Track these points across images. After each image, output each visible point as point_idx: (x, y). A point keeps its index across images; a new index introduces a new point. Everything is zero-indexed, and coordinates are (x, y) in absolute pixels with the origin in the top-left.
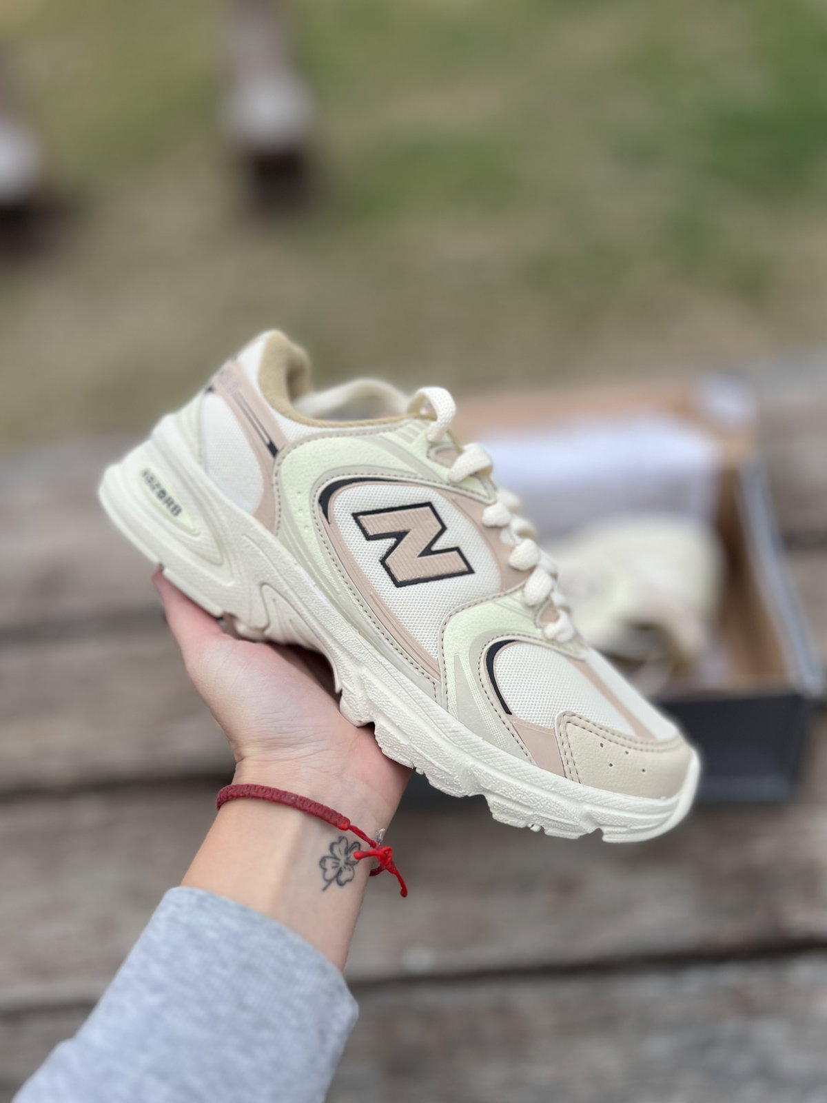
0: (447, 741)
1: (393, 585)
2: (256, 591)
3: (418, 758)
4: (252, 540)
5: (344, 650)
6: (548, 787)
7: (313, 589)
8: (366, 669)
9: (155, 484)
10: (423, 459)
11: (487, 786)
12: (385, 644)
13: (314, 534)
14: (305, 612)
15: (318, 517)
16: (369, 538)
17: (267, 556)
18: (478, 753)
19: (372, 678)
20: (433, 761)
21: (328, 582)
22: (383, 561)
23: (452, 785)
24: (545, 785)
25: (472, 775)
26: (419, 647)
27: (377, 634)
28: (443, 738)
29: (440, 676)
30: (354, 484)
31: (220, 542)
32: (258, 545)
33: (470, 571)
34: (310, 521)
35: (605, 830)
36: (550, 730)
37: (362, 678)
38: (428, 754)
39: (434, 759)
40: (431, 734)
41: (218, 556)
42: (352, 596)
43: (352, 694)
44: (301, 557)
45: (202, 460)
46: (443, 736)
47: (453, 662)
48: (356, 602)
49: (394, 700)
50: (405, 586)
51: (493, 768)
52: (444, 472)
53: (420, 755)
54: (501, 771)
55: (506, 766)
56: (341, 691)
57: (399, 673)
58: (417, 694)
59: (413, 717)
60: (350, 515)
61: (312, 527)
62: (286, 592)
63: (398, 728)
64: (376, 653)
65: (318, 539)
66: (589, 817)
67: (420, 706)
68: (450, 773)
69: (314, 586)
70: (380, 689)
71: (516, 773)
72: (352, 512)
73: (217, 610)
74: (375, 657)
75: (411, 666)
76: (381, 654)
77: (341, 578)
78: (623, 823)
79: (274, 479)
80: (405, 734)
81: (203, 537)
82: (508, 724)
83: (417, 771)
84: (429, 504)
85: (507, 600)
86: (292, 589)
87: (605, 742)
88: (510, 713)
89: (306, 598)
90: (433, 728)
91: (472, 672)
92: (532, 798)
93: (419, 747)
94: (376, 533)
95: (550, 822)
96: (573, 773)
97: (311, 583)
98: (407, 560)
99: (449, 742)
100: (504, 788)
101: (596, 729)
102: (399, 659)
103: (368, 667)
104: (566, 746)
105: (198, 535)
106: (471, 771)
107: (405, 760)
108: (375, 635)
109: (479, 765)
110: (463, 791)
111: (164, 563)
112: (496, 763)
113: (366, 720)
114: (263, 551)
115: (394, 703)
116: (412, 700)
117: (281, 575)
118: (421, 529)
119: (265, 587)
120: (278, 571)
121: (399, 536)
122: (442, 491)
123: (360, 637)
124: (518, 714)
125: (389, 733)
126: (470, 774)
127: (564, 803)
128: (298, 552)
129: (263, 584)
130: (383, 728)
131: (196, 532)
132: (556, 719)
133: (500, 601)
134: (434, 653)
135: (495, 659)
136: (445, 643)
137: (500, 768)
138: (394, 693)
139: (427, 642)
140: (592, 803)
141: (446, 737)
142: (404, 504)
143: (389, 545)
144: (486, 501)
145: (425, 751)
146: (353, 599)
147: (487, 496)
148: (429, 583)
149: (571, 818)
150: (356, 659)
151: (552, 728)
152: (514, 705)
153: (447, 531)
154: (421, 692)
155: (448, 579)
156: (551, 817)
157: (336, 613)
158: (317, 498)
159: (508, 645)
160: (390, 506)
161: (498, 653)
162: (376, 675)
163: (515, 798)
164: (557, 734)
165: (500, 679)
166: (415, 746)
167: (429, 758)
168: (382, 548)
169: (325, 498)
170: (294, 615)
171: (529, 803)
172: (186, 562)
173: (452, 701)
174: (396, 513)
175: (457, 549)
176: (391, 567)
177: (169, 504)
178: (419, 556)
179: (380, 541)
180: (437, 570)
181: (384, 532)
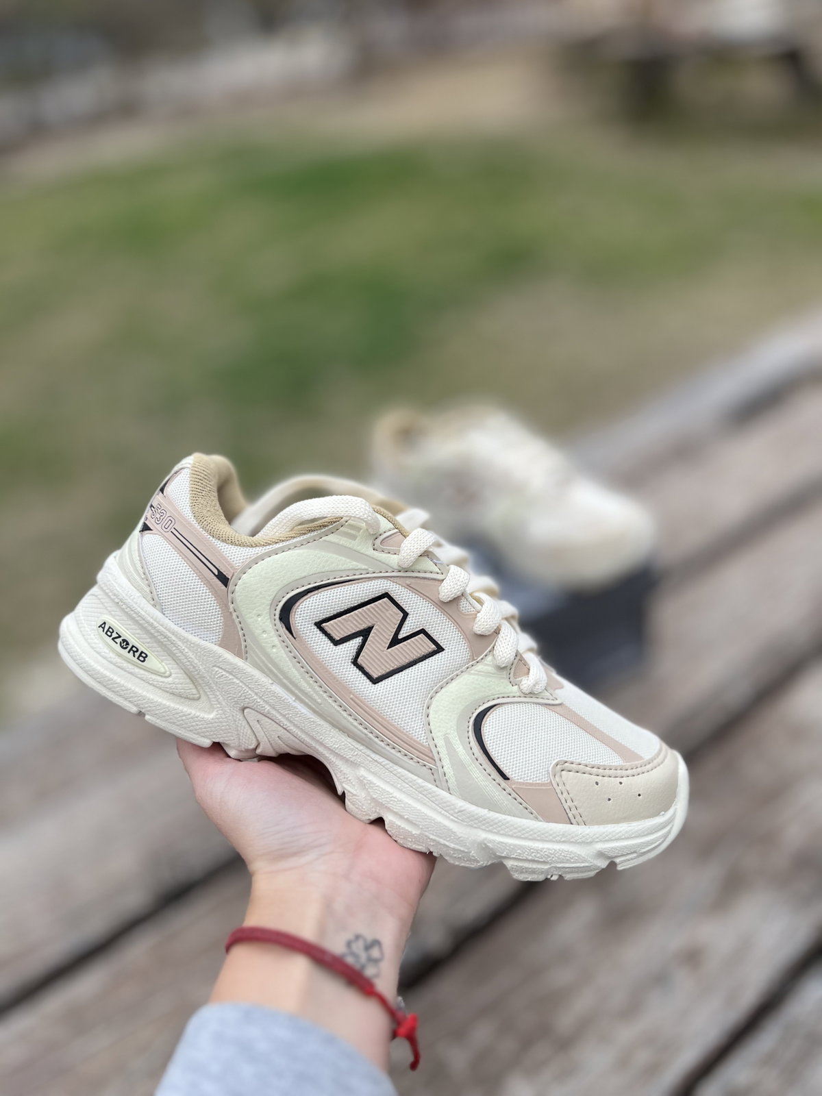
0: (456, 822)
1: (370, 683)
2: (240, 716)
3: (432, 844)
4: (224, 670)
5: (338, 755)
6: (558, 838)
7: (294, 703)
8: (363, 769)
9: (114, 635)
10: (371, 552)
11: (502, 853)
12: (375, 743)
13: (283, 651)
14: (292, 728)
15: (283, 635)
16: (336, 643)
17: (242, 682)
18: (487, 825)
19: (371, 778)
20: (447, 843)
21: (306, 694)
22: (355, 662)
23: (470, 860)
24: (555, 837)
25: (487, 847)
26: (408, 737)
27: (366, 735)
28: (452, 820)
29: (435, 760)
30: (309, 595)
31: (193, 678)
32: (231, 673)
33: (440, 649)
34: (276, 641)
35: (617, 860)
36: (547, 784)
37: (362, 779)
38: (441, 838)
39: (447, 841)
40: (439, 819)
41: (194, 691)
42: (334, 704)
43: (355, 795)
44: (276, 676)
45: (156, 602)
46: (452, 817)
47: (444, 744)
48: (339, 709)
49: (397, 794)
50: (382, 681)
51: (505, 835)
52: (394, 560)
53: (434, 840)
54: (511, 836)
55: (516, 830)
56: (344, 793)
57: (396, 767)
58: (418, 783)
59: (419, 806)
60: (313, 625)
61: (280, 645)
62: (269, 713)
63: (407, 820)
64: (369, 752)
65: (288, 657)
66: (601, 855)
67: (423, 795)
68: (466, 851)
69: (294, 701)
70: (381, 786)
71: (527, 835)
72: (314, 622)
73: (207, 743)
74: (368, 756)
75: (405, 758)
76: (374, 752)
77: (318, 689)
78: (632, 850)
79: (231, 606)
80: (415, 824)
81: (177, 678)
82: (509, 790)
83: (435, 854)
84: (386, 595)
85: (480, 667)
86: (274, 708)
87: (599, 779)
88: (508, 779)
89: (288, 714)
90: (440, 813)
91: (465, 748)
92: (546, 853)
93: (430, 834)
94: (342, 637)
95: (567, 870)
96: (578, 818)
97: (291, 699)
98: (378, 655)
99: (458, 823)
100: (519, 851)
101: (588, 769)
102: (392, 753)
103: (364, 767)
104: (565, 794)
105: (170, 675)
106: (485, 844)
107: (420, 847)
108: (364, 736)
109: (491, 837)
110: (482, 863)
111: (143, 711)
112: (506, 830)
113: (374, 816)
114: (237, 678)
115: (398, 797)
116: (414, 790)
117: (260, 698)
118: (383, 620)
119: (247, 711)
120: (256, 694)
121: (365, 633)
122: (396, 580)
123: (350, 740)
124: (515, 777)
125: (400, 826)
126: (484, 847)
127: (575, 849)
128: (271, 671)
129: (243, 709)
130: (391, 822)
131: (168, 673)
132: (550, 772)
133: (474, 670)
134: (424, 739)
135: (482, 729)
136: (432, 727)
137: (510, 833)
138: (395, 787)
139: (415, 730)
140: (601, 841)
141: (454, 819)
142: (363, 601)
143: (357, 645)
144: (440, 577)
145: (438, 836)
146: (336, 707)
147: (439, 571)
148: (404, 672)
149: (585, 861)
150: (351, 762)
151: (549, 781)
152: (509, 769)
153: (409, 616)
154: (420, 781)
155: (420, 663)
156: (567, 865)
157: (322, 722)
158: (277, 617)
159: (491, 710)
160: (349, 606)
161: (483, 723)
162: (374, 774)
163: (530, 858)
164: (555, 785)
165: (490, 748)
166: (427, 833)
167: (442, 841)
168: (351, 650)
169: (285, 615)
170: (282, 732)
171: (544, 859)
172: (165, 705)
173: (452, 782)
174: (356, 612)
175: (423, 631)
176: (364, 665)
177: (134, 652)
178: (388, 648)
179: (348, 643)
180: (408, 657)
181: (349, 633)
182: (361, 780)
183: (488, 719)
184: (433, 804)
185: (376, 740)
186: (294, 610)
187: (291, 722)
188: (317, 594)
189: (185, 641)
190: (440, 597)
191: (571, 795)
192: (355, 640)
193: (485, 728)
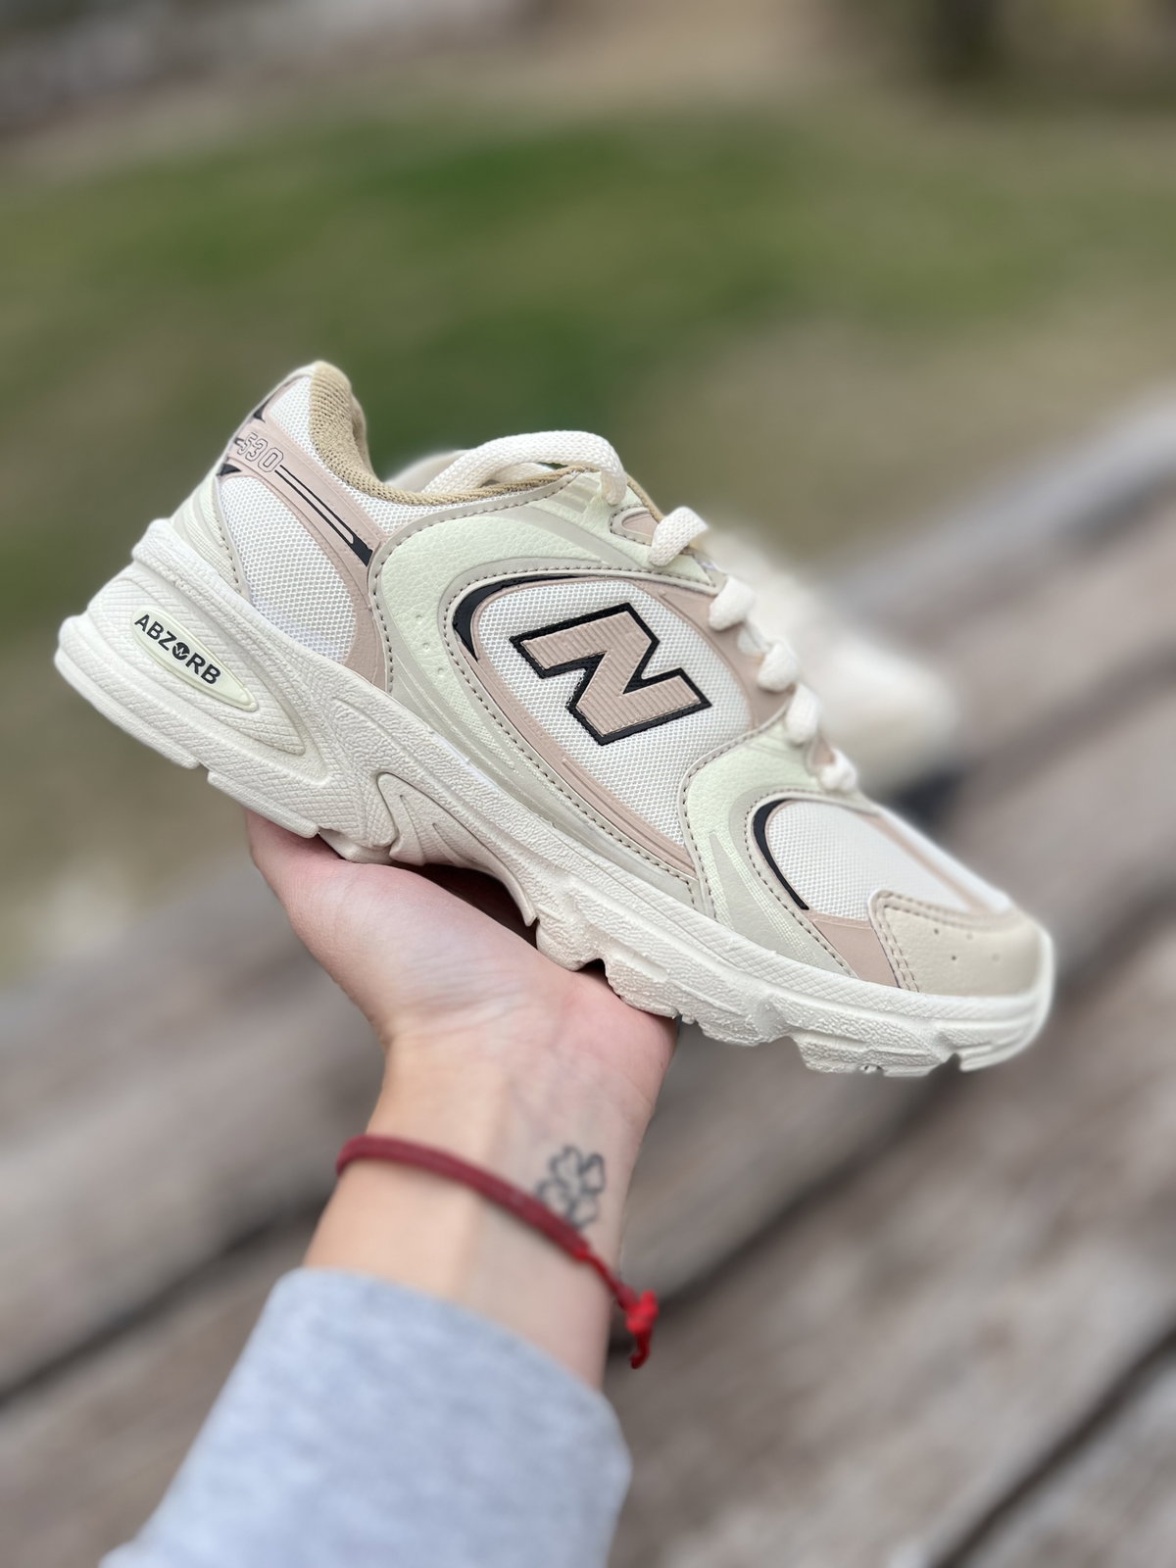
0: (725, 965)
1: (595, 743)
2: (369, 786)
3: (684, 1000)
4: (352, 705)
5: (534, 856)
6: (882, 1006)
7: (466, 767)
8: (574, 879)
9: (164, 636)
10: (606, 534)
11: (795, 1022)
12: (599, 835)
13: (455, 679)
14: (459, 808)
15: (457, 651)
16: (543, 674)
17: (380, 726)
18: (774, 975)
19: (587, 892)
20: (711, 1000)
21: (490, 752)
22: (572, 707)
23: (744, 1031)
24: (877, 1003)
25: (773, 1009)
26: (653, 831)
27: (585, 822)
28: (719, 963)
29: (694, 870)
30: (505, 591)
31: (295, 718)
32: (362, 711)
33: (705, 704)
34: (446, 661)
35: (963, 1053)
36: (864, 922)
37: (572, 893)
38: (700, 990)
39: (711, 996)
40: (699, 959)
41: (296, 739)
42: (535, 770)
43: (559, 921)
44: (439, 719)
45: (240, 584)
46: (719, 958)
47: (709, 845)
48: (543, 778)
49: (630, 918)
50: (613, 741)
51: (801, 993)
52: (642, 553)
53: (689, 994)
54: (811, 996)
55: (817, 987)
56: (536, 922)
57: (630, 876)
58: (665, 903)
59: (667, 939)
60: (507, 641)
61: (450, 669)
62: (422, 781)
63: (647, 960)
64: (586, 852)
65: (463, 687)
66: (943, 1039)
67: (674, 921)
68: (740, 1013)
69: (468, 764)
70: (605, 905)
71: (835, 996)
72: (509, 636)
73: (308, 829)
74: (585, 858)
75: (647, 863)
76: (596, 852)
77: (511, 744)
78: (986, 1039)
79: (372, 599)
80: (659, 966)
81: (267, 714)
82: (808, 924)
83: (685, 1020)
84: (626, 607)
85: (763, 739)
86: (432, 774)
87: (939, 926)
88: (807, 908)
89: (456, 784)
90: (701, 950)
91: (741, 855)
92: (863, 1026)
93: (684, 983)
94: (553, 664)
95: (891, 1059)
96: (909, 979)
97: (463, 760)
98: (607, 700)
99: (729, 967)
100: (821, 1020)
101: (922, 909)
102: (625, 855)
103: (578, 876)
104: (890, 941)
105: (257, 709)
106: (771, 1004)
107: (663, 1007)
108: (581, 824)
109: (779, 993)
110: (761, 1036)
111: (206, 764)
112: (803, 985)
113: (587, 957)
114: (373, 720)
115: (632, 923)
116: (658, 914)
117: (411, 755)
118: (621, 646)
119: (382, 778)
120: (404, 748)
121: (590, 664)
122: (646, 585)
123: (556, 832)
124: (817, 906)
125: (632, 970)
126: (768, 1009)
127: (907, 1026)
128: (432, 712)
129: (378, 776)
130: (619, 965)
131: (253, 705)
132: (869, 905)
133: (754, 743)
134: (677, 836)
135: (766, 831)
136: (691, 818)
137: (809, 991)
138: (628, 908)
139: (661, 819)
140: (942, 1018)
141: (723, 961)
142: (589, 612)
143: (577, 680)
144: (710, 590)
145: (696, 988)
146: (538, 775)
147: (709, 581)
148: (649, 731)
149: (919, 1046)
150: (556, 866)
151: (867, 919)
152: (809, 894)
153: (660, 646)
154: (670, 899)
155: (674, 721)
156: (893, 1050)
157: (511, 801)
158: (450, 621)
159: (779, 807)
160: (567, 617)
161: (767, 823)
162: (593, 886)
163: (838, 1032)
164: (876, 927)
165: (780, 859)
166: (677, 983)
167: (701, 995)
168: (566, 687)
169: (463, 621)
170: (440, 816)
171: (860, 1036)
172: (245, 756)
173: (721, 905)
174: (578, 627)
175: (680, 672)
176: (587, 714)
177: (197, 665)
178: (625, 692)
179: (562, 677)
180: (656, 710)
181: (566, 661)
182: (571, 896)
183: (775, 819)
184: (690, 937)
185: (601, 831)
186: (478, 613)
187: (459, 798)
188: (517, 591)
189: (287, 651)
190: (711, 619)
191: (899, 944)
192: (573, 673)
193: (770, 831)
